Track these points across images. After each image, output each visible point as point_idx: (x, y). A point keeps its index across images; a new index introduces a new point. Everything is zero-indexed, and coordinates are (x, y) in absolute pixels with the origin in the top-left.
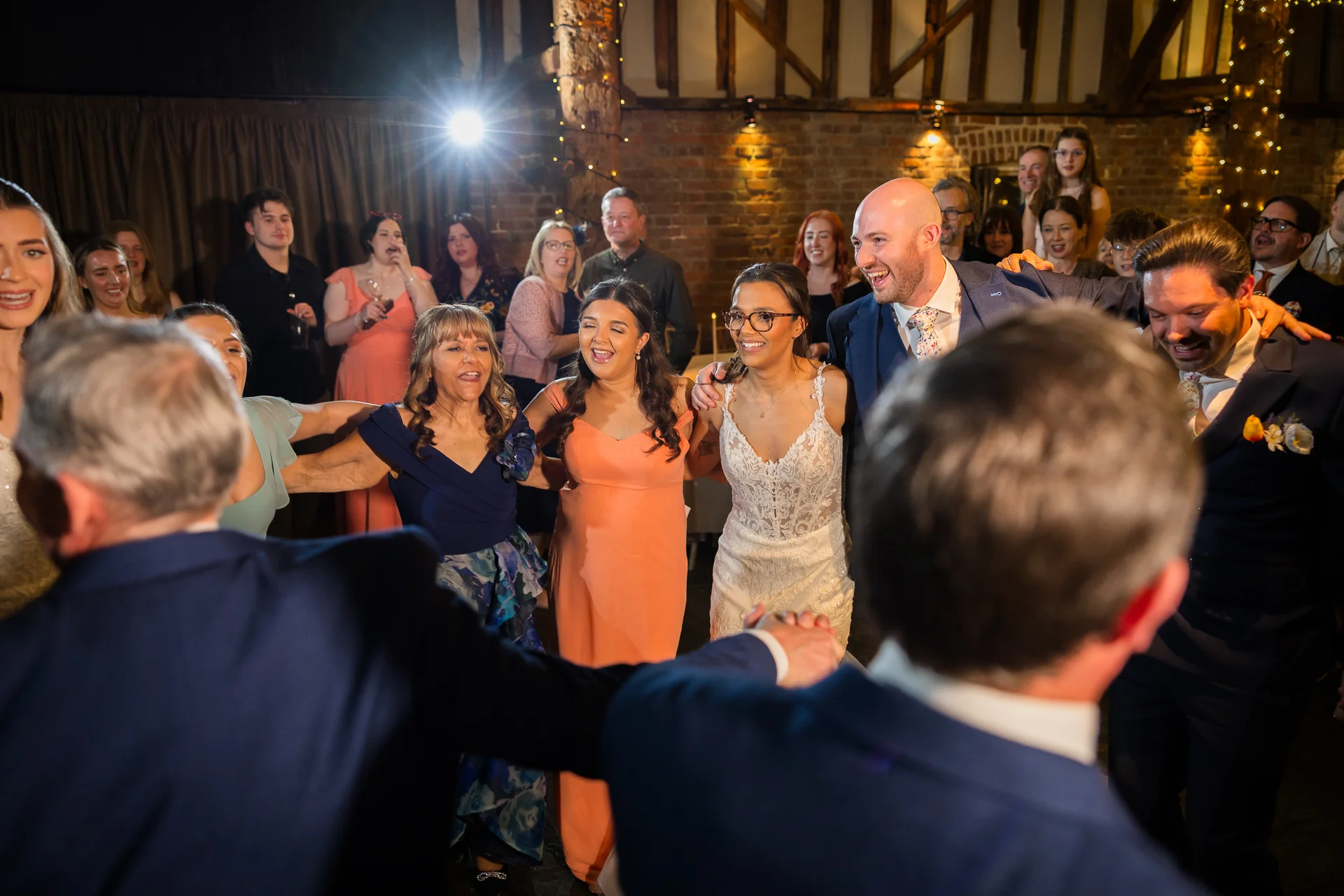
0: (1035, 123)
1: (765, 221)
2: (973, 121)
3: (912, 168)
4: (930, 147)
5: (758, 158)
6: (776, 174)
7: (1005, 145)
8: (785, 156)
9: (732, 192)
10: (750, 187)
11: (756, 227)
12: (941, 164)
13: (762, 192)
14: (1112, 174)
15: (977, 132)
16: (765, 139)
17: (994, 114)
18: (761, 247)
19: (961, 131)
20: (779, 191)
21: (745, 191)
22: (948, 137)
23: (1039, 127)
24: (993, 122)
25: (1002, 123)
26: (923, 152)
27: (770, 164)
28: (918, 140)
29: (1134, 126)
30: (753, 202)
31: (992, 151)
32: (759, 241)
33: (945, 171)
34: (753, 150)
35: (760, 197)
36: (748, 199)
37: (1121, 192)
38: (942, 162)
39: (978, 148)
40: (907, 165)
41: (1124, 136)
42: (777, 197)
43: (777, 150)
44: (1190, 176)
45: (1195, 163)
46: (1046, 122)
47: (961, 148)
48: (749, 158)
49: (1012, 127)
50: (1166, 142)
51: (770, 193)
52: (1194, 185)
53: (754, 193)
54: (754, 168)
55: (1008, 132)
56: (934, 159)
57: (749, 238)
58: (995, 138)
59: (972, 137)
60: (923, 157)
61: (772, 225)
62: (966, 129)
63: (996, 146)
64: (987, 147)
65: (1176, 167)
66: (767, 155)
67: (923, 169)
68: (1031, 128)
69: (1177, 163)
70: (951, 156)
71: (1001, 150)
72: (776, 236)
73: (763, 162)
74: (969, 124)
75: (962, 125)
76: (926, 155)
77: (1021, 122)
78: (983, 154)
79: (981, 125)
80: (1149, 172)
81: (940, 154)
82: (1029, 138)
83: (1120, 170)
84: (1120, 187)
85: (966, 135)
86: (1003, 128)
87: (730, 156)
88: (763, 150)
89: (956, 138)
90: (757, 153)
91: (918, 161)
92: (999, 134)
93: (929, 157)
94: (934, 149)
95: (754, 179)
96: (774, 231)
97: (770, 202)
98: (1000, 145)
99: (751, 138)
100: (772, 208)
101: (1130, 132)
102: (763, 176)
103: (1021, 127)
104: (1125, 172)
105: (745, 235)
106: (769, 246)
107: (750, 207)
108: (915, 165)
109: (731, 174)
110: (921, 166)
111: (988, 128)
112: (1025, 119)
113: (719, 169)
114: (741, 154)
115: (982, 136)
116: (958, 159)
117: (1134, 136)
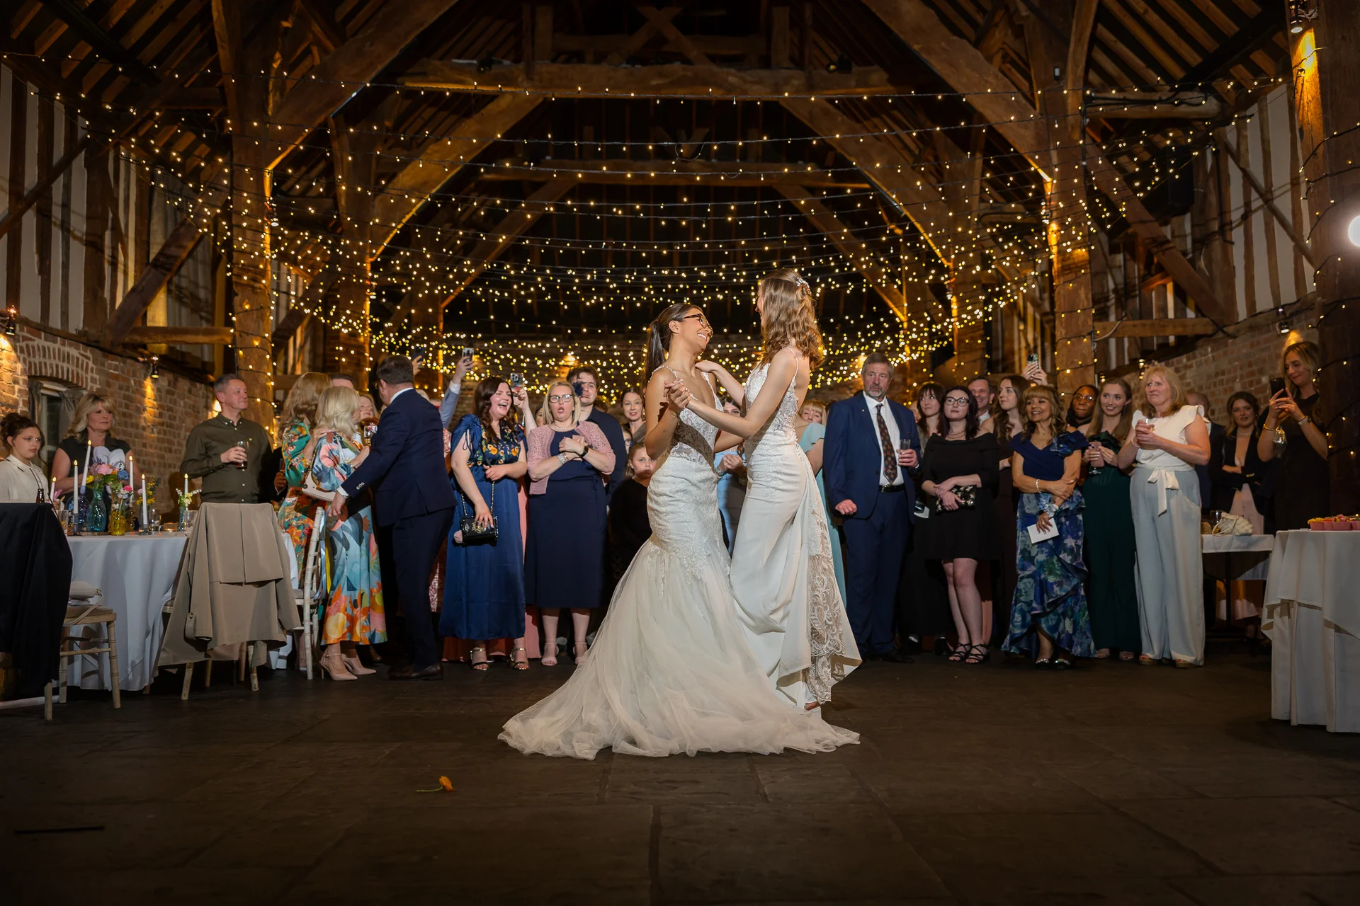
0: (63, 344)
2: (28, 332)
12: (9, 369)
15: (30, 343)
17: (40, 330)
19: (21, 339)
22: (13, 343)
23: (67, 349)
24: (40, 337)
25: (46, 339)
29: (117, 363)
31: (40, 366)
38: (10, 366)
39: (32, 359)
41: (112, 371)
44: (146, 415)
45: (149, 405)
46: (70, 345)
47: (22, 356)
50: (132, 382)
52: (149, 424)
59: (27, 346)
62: (25, 339)
63: (42, 360)
64: (37, 361)
65: (139, 405)
68: (62, 348)
69: (140, 403)
70: (16, 362)
71: (45, 364)
74: (25, 334)
75: (21, 335)
77: (55, 342)
78: (35, 366)
79: (33, 338)
80: (127, 407)
81: (9, 359)
85: (24, 344)
86: (47, 344)
89: (18, 344)
101: (116, 368)
111: (37, 342)
112: (59, 339)
115: (33, 347)
116: (19, 366)
117: (117, 372)
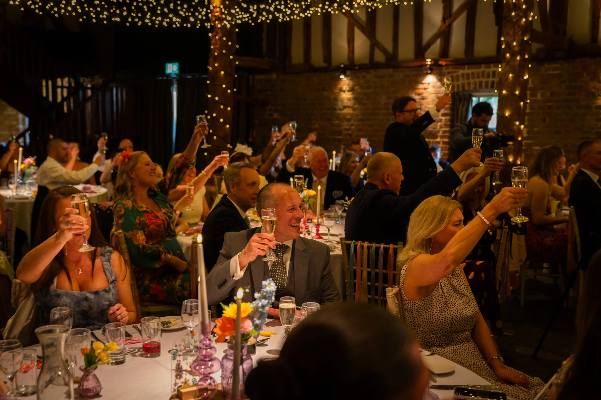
0: (489, 67)
1: (349, 120)
2: (453, 69)
3: (419, 94)
4: (429, 84)
5: (348, 91)
6: (355, 99)
7: (471, 81)
8: (359, 91)
9: (336, 107)
10: (345, 105)
11: (346, 123)
12: (433, 92)
13: (348, 107)
14: (541, 96)
15: (455, 74)
16: (351, 83)
17: (464, 64)
18: (347, 132)
19: (446, 74)
20: (356, 106)
21: (341, 107)
22: (439, 78)
24: (464, 69)
25: (469, 69)
26: (425, 86)
27: (353, 94)
28: (423, 80)
29: (558, 65)
30: (345, 111)
31: (463, 85)
32: (346, 130)
33: (436, 96)
34: (345, 87)
35: (347, 109)
36: (342, 110)
37: (550, 107)
38: (435, 91)
39: (455, 83)
40: (417, 93)
41: (550, 72)
42: (354, 109)
43: (356, 88)
48: (344, 91)
49: (475, 71)
51: (352, 107)
53: (345, 107)
54: (346, 96)
55: (473, 74)
56: (431, 90)
57: (342, 128)
58: (465, 77)
59: (452, 77)
60: (425, 89)
61: (352, 122)
63: (466, 81)
64: (461, 81)
65: (593, 90)
66: (352, 90)
67: (425, 95)
68: (487, 70)
69: (594, 88)
70: (440, 88)
71: (469, 84)
72: (353, 127)
73: (350, 93)
74: (450, 70)
75: (447, 71)
76: (427, 87)
77: (481, 68)
78: (458, 86)
79: (456, 70)
80: (570, 94)
81: (434, 87)
82: (486, 76)
83: (549, 94)
84: (549, 104)
85: (448, 76)
86: (470, 71)
87: (337, 91)
88: (350, 88)
89: (443, 78)
90: (348, 89)
91: (423, 91)
92: (468, 75)
93: (428, 88)
94: (431, 84)
95: (345, 101)
96: (353, 125)
97: (351, 112)
98: (468, 81)
99: (345, 82)
100: (352, 114)
101: (556, 69)
102: (349, 99)
103: (480, 70)
104: (552, 94)
105: (340, 126)
106: (350, 132)
107: (343, 114)
108: (420, 93)
109: (336, 99)
110: (424, 93)
111: (461, 72)
112: (483, 65)
113: (332, 97)
114: (341, 90)
115: (458, 76)
116: (443, 89)
117: (558, 72)
